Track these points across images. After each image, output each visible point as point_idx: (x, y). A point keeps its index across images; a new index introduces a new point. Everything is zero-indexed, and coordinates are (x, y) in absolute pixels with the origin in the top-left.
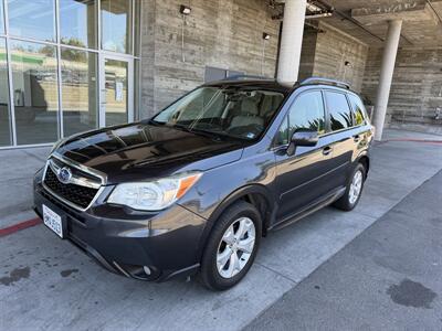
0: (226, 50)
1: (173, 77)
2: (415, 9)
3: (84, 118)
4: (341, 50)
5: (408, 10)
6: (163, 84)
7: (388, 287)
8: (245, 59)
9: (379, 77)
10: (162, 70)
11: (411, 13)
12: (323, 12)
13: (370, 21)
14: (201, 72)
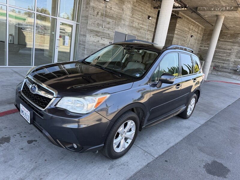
0: (127, 23)
1: (97, 35)
2: (232, 10)
3: (46, 53)
4: (189, 28)
5: (228, 10)
6: (91, 39)
7: (204, 164)
8: (137, 29)
9: (209, 45)
10: (92, 31)
11: (230, 12)
12: (182, 8)
13: (207, 15)
14: (112, 34)
